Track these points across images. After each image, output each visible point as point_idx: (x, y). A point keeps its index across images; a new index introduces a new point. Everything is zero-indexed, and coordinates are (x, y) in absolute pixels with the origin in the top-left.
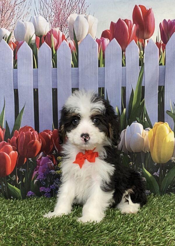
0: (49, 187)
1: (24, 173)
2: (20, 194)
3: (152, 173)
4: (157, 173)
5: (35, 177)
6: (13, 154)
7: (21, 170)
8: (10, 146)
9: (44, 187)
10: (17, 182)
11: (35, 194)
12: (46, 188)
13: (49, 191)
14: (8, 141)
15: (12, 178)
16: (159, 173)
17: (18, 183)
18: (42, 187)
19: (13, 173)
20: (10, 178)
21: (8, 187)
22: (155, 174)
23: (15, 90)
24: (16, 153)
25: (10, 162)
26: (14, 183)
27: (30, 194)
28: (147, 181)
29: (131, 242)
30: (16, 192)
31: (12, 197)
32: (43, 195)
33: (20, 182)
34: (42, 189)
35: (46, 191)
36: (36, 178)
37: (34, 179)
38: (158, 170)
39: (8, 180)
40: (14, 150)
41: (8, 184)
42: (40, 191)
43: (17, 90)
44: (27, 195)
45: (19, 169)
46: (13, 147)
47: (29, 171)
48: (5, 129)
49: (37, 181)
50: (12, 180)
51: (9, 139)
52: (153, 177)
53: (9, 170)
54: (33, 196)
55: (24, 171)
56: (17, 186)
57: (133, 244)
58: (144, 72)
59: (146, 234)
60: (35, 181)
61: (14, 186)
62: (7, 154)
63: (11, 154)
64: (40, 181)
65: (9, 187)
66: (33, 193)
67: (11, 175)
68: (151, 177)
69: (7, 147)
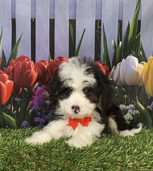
0: (44, 117)
1: (19, 103)
2: (15, 123)
3: (145, 106)
4: (151, 106)
5: (30, 108)
6: (9, 83)
7: (17, 99)
8: (6, 75)
9: (39, 117)
10: (12, 112)
11: (30, 124)
12: (41, 119)
13: (44, 122)
14: (4, 70)
15: (7, 107)
16: (152, 107)
17: (14, 112)
18: (37, 118)
19: (9, 102)
20: (5, 108)
21: (2, 116)
22: (148, 107)
23: (13, 20)
24: (11, 82)
25: (5, 91)
26: (9, 112)
27: (25, 124)
28: (140, 114)
29: (119, 164)
30: (11, 121)
31: (6, 126)
32: (38, 125)
33: (15, 112)
34: (36, 120)
35: (41, 122)
36: (32, 108)
37: (30, 109)
38: (151, 104)
39: (3, 110)
40: (10, 79)
41: (3, 113)
42: (35, 121)
43: (15, 19)
44: (21, 125)
45: (15, 98)
46: (9, 77)
47: (24, 101)
48: (2, 58)
49: (32, 111)
50: (8, 110)
51: (5, 68)
52: (146, 110)
53: (5, 100)
54: (28, 126)
55: (19, 100)
56: (12, 116)
57: (121, 166)
58: (141, 6)
59: (134, 157)
60: (31, 111)
61: (9, 116)
62: (3, 83)
63: (7, 84)
64: (35, 111)
65: (4, 117)
66: (27, 123)
67: (7, 104)
68: (144, 110)
69: (3, 76)
